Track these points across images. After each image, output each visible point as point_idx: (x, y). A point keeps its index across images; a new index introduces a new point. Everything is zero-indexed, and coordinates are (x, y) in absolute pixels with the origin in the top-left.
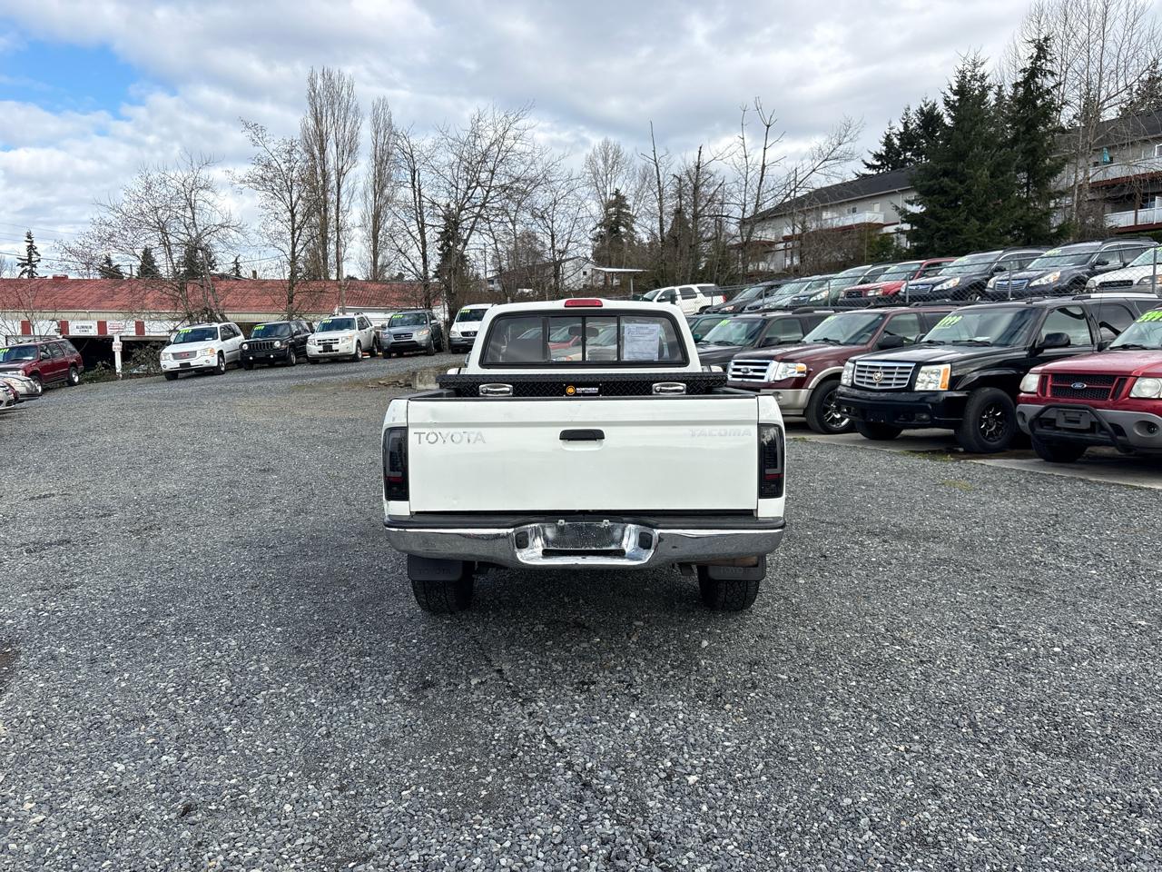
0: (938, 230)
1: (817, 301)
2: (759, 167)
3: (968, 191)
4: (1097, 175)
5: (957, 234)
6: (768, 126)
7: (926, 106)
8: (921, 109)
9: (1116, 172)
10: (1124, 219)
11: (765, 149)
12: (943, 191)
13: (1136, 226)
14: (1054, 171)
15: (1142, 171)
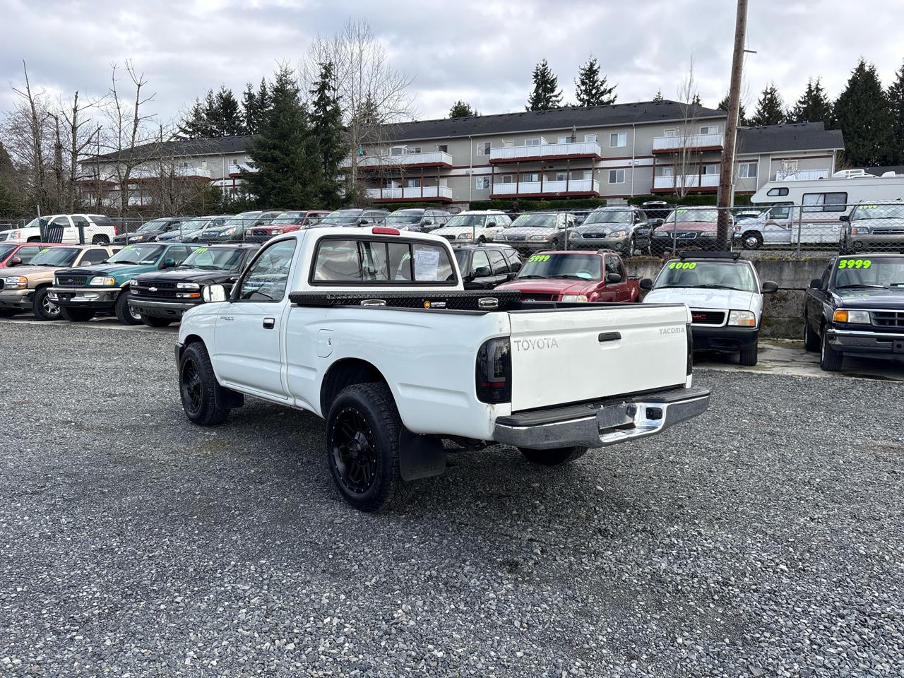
0: (274, 188)
1: (226, 236)
2: (132, 119)
3: (293, 162)
4: (362, 163)
5: (286, 192)
6: (139, 86)
7: (224, 92)
8: (221, 94)
9: (373, 162)
10: (375, 193)
11: (137, 104)
12: (274, 160)
13: (382, 199)
14: (341, 157)
15: (387, 163)
